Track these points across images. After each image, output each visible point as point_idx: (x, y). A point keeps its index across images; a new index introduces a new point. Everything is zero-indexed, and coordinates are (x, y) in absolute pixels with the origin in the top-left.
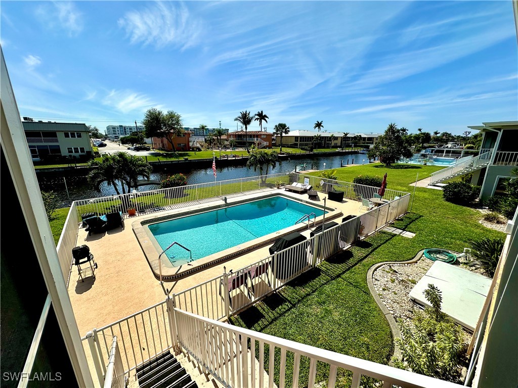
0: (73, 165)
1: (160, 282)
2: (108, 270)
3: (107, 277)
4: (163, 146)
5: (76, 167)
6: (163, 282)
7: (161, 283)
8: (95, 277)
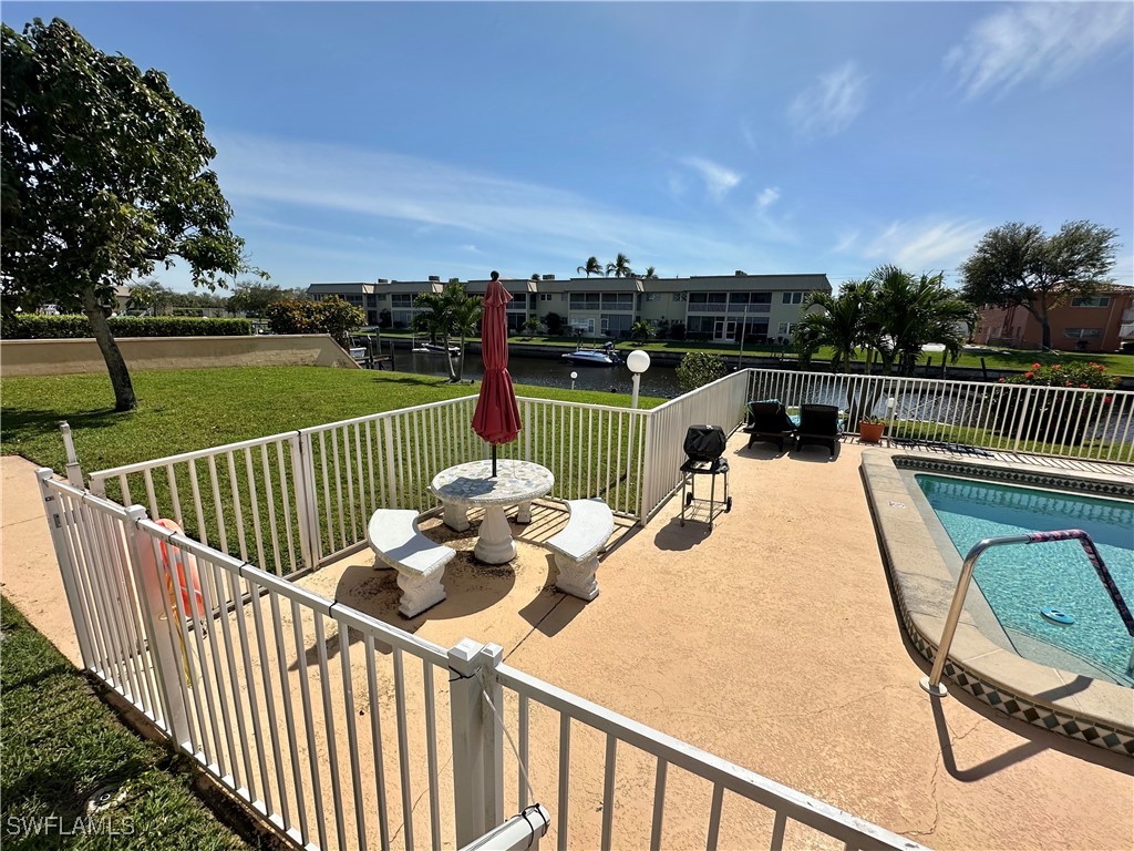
0: (779, 355)
1: (926, 680)
2: (749, 530)
3: (739, 545)
4: (1008, 333)
5: (783, 357)
6: (943, 689)
7: (934, 688)
8: (710, 530)
